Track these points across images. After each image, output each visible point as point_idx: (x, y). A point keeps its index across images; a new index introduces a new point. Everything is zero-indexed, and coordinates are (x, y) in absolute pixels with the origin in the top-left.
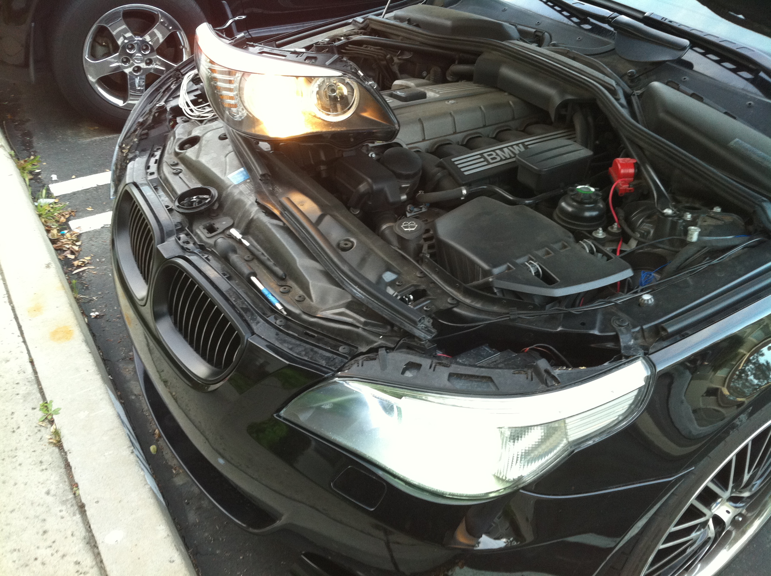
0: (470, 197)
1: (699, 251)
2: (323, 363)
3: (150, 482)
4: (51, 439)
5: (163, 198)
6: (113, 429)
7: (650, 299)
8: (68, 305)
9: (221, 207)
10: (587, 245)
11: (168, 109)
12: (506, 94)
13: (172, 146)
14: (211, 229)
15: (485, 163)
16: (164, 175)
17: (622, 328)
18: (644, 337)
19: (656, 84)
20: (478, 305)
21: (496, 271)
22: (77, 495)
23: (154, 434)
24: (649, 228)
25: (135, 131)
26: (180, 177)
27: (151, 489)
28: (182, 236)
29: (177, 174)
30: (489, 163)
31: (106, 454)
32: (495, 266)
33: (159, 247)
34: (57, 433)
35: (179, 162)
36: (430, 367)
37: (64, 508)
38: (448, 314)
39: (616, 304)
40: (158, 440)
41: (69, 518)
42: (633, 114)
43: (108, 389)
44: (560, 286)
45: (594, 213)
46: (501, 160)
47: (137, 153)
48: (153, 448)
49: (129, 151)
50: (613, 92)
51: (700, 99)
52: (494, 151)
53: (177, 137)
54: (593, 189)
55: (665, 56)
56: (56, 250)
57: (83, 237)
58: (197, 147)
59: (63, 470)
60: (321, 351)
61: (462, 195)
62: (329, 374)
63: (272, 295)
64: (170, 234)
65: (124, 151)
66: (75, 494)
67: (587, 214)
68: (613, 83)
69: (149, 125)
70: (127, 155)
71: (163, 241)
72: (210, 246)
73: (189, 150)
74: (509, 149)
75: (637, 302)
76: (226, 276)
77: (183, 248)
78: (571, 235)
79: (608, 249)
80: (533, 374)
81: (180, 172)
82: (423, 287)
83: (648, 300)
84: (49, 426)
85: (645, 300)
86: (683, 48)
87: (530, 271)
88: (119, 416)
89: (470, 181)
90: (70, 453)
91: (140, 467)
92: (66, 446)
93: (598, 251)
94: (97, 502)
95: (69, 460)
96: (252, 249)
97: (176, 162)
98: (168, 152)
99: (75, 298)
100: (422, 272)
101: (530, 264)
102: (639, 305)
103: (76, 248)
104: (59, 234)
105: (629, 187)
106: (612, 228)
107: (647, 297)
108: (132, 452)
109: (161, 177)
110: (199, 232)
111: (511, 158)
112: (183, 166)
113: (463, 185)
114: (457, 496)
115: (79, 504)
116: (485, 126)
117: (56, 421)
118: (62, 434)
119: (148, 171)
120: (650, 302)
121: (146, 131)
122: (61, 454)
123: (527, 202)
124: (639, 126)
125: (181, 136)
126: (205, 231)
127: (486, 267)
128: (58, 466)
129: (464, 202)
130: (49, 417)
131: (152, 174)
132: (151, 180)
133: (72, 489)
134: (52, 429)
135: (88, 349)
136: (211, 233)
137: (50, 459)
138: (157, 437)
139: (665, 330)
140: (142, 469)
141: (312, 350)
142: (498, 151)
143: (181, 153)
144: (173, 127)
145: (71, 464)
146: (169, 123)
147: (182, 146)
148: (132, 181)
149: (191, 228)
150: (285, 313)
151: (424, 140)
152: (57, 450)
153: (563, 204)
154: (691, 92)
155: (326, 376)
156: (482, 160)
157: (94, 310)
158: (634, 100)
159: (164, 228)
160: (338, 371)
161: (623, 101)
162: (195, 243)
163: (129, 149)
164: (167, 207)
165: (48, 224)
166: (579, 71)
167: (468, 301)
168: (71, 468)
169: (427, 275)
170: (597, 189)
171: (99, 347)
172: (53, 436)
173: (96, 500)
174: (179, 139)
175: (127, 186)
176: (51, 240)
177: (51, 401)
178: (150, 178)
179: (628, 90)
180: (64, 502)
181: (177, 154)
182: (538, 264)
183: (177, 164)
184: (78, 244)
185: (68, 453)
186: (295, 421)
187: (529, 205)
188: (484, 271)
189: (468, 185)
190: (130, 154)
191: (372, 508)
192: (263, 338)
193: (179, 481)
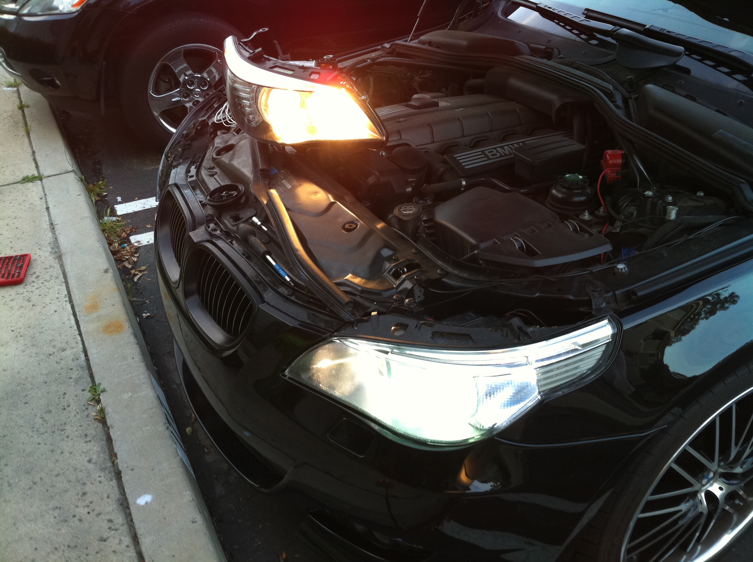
0: (468, 187)
1: (676, 228)
2: (322, 325)
3: (181, 453)
4: (96, 416)
5: (198, 196)
6: (152, 409)
7: (624, 268)
8: (121, 304)
9: (247, 200)
10: (571, 225)
11: (210, 124)
12: (514, 103)
13: (211, 153)
14: (236, 219)
15: (486, 159)
16: (202, 177)
17: (595, 293)
18: (616, 301)
19: (650, 86)
20: (466, 275)
21: (483, 245)
22: (115, 463)
23: (191, 418)
24: (633, 210)
25: (179, 142)
26: (215, 178)
27: (181, 460)
28: (212, 225)
29: (212, 176)
30: (489, 159)
31: (144, 429)
32: (482, 241)
33: (191, 234)
34: (102, 411)
35: (215, 166)
36: (416, 328)
37: (102, 474)
38: (437, 283)
39: (591, 272)
40: (193, 423)
41: (106, 483)
42: (629, 115)
43: (151, 376)
44: (540, 258)
45: (582, 199)
46: (501, 156)
47: (181, 161)
48: (188, 430)
49: (174, 159)
50: (610, 96)
51: (693, 99)
52: (495, 148)
53: (216, 146)
54: (581, 177)
55: (661, 62)
56: (116, 260)
57: (141, 251)
58: (231, 152)
59: (104, 442)
60: (321, 316)
61: (461, 186)
62: (327, 335)
63: (283, 270)
64: (201, 224)
65: (169, 159)
66: (113, 463)
67: (576, 199)
68: (611, 87)
69: (192, 136)
70: (172, 162)
71: (194, 229)
72: (234, 232)
73: (224, 155)
74: (509, 147)
75: (613, 271)
76: (245, 256)
77: (210, 234)
78: (558, 217)
79: (595, 230)
80: (509, 331)
81: (215, 174)
82: (417, 261)
83: (622, 269)
84: (96, 405)
85: (619, 269)
86: (678, 54)
87: (515, 246)
88: (159, 398)
89: (470, 174)
90: (112, 428)
91: (174, 441)
92: (109, 422)
93: (582, 230)
94: (132, 470)
95: (111, 434)
96: (270, 233)
97: (212, 166)
98: (207, 158)
99: (130, 301)
100: (417, 249)
101: (515, 239)
102: (614, 274)
103: (135, 259)
104: (120, 247)
105: (617, 175)
106: (599, 211)
107: (621, 266)
108: (168, 428)
109: (199, 180)
110: (226, 222)
111: (510, 154)
112: (218, 169)
113: (463, 177)
114: (438, 443)
115: (117, 471)
116: (491, 131)
117: (102, 401)
118: (106, 411)
119: (189, 174)
120: (624, 270)
121: (190, 142)
122: (104, 429)
123: (522, 191)
124: (634, 124)
125: (219, 145)
126: (231, 220)
127: (473, 241)
128: (101, 439)
129: (463, 191)
130: (97, 398)
131: (192, 176)
132: (190, 182)
133: (111, 458)
134: (98, 408)
135: (136, 341)
136: (236, 222)
137: (94, 433)
138: (193, 420)
139: (635, 294)
140: (175, 443)
141: (314, 315)
142: (499, 149)
143: (218, 158)
144: (213, 139)
145: (112, 437)
146: (210, 136)
147: (219, 153)
148: (174, 183)
149: (219, 218)
150: (292, 284)
151: (433, 142)
152: (101, 425)
153: (554, 191)
154: (685, 93)
155: (324, 336)
156: (483, 156)
157: (146, 311)
158: (631, 103)
159: (196, 219)
160: (335, 332)
161: (620, 102)
162: (221, 231)
163: (174, 158)
164: (201, 202)
165: (111, 239)
166: (580, 78)
167: (456, 272)
168: (112, 441)
169: (421, 251)
170: (586, 177)
171: (147, 342)
172: (99, 414)
173: (132, 468)
174: (217, 147)
175: (169, 187)
176: (111, 251)
177: (100, 384)
178: (190, 180)
179: (627, 95)
180: (103, 470)
181: (214, 159)
182: (523, 240)
183: (213, 168)
184: (136, 255)
185: (111, 428)
186: (298, 380)
187: (523, 194)
188: (472, 245)
189: (467, 177)
190: (174, 162)
191: (361, 455)
192: (272, 306)
193: (209, 459)
